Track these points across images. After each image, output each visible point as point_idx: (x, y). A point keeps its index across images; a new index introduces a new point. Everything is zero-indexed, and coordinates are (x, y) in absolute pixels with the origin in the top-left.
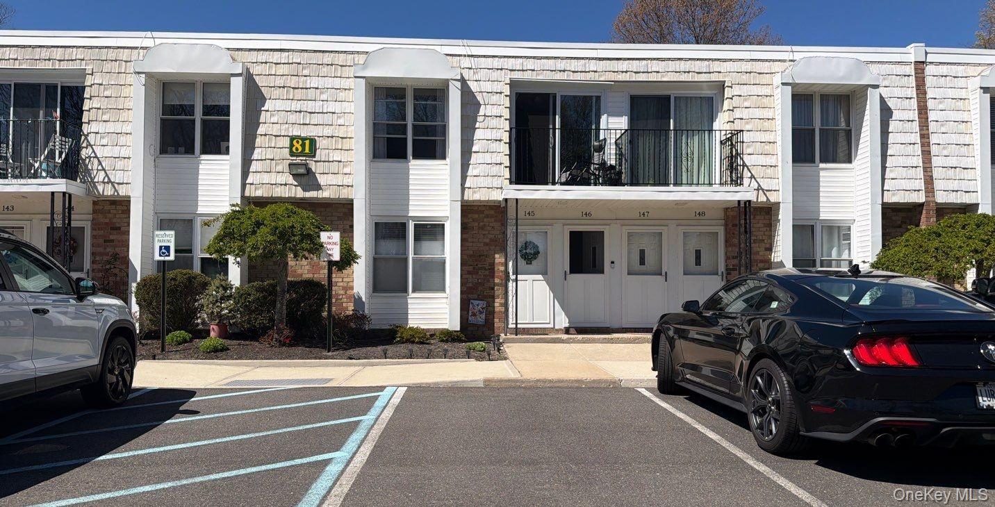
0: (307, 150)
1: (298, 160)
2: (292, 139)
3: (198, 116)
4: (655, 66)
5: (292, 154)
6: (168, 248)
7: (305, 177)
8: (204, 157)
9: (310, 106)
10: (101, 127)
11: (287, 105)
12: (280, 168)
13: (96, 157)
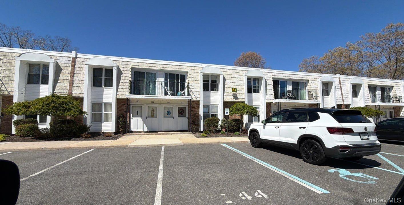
0: (235, 91)
1: (234, 93)
2: (232, 88)
3: (210, 82)
4: (297, 76)
5: (233, 92)
6: (228, 112)
7: (235, 96)
8: (211, 92)
9: (235, 81)
10: (192, 85)
11: (230, 81)
12: (230, 95)
13: (192, 91)
